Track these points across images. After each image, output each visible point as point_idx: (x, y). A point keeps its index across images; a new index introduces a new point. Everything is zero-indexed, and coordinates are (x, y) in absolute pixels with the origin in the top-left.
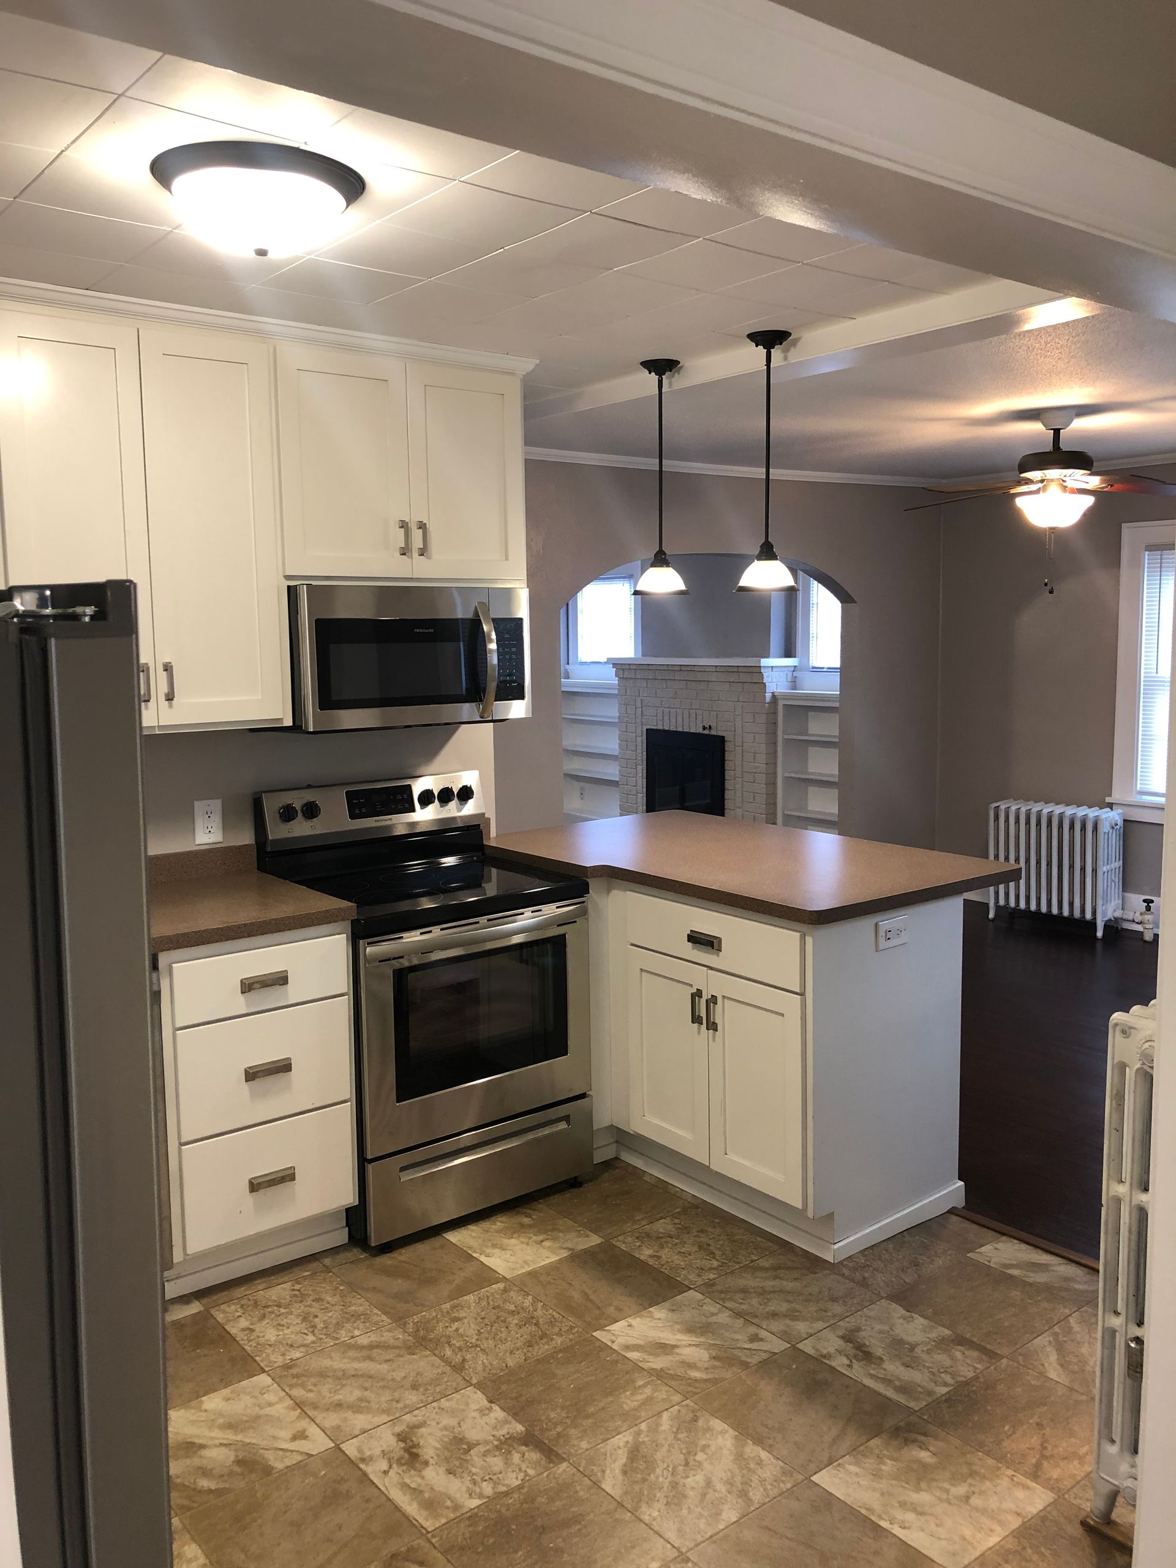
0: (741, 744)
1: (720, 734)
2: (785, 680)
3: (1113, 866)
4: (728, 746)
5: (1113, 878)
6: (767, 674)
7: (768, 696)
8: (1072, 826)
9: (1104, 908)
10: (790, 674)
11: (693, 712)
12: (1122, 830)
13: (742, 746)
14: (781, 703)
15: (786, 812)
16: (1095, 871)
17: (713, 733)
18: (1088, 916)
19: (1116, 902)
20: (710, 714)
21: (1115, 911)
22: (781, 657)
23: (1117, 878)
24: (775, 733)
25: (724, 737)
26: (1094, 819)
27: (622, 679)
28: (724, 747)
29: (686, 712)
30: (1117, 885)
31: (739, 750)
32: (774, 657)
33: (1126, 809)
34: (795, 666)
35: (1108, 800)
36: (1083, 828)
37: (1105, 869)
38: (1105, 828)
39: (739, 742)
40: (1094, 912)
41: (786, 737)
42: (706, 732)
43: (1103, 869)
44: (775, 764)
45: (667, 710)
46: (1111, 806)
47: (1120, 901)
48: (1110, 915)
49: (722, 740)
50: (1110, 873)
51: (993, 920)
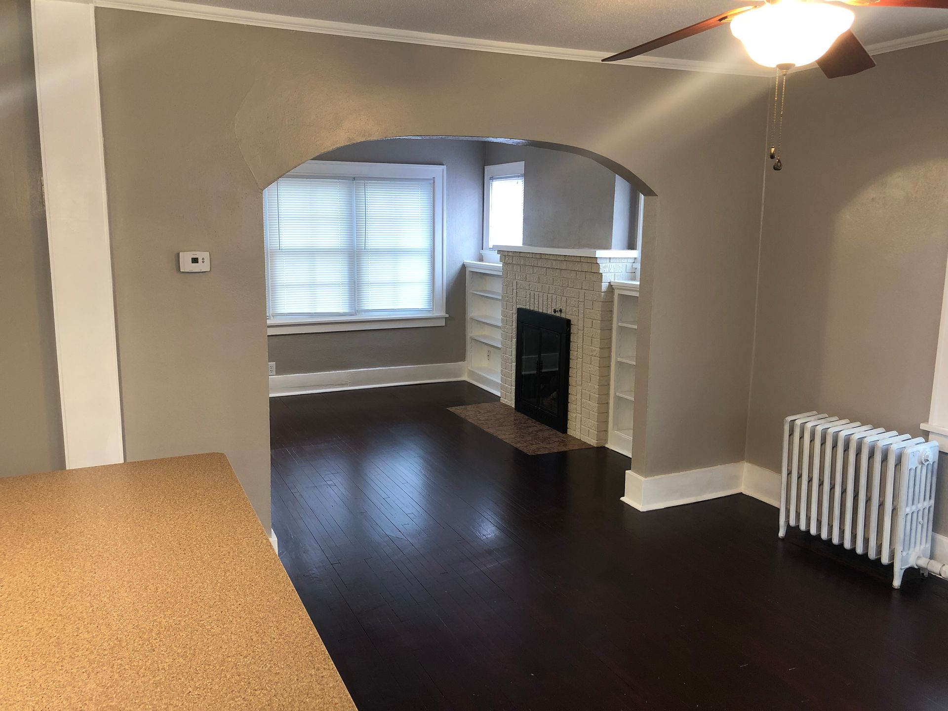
0: (582, 329)
1: (568, 317)
2: (624, 271)
3: (920, 506)
4: (573, 329)
5: (920, 519)
6: (604, 265)
7: (604, 286)
8: (871, 456)
9: (904, 554)
10: (629, 265)
11: (550, 295)
12: (936, 465)
13: (583, 330)
14: (617, 292)
15: (618, 394)
16: (894, 510)
17: (563, 316)
18: (885, 560)
19: (923, 547)
20: (561, 298)
21: (919, 557)
22: (623, 249)
23: (926, 522)
24: (611, 320)
25: (570, 320)
26: (898, 451)
27: (505, 264)
28: (570, 330)
29: (545, 295)
30: (925, 526)
31: (581, 333)
32: (616, 249)
33: (942, 438)
34: (635, 258)
35: (923, 426)
36: (885, 459)
37: (908, 510)
38: (910, 463)
39: (581, 325)
40: (892, 556)
41: (620, 324)
42: (558, 314)
43: (906, 509)
44: (610, 348)
45: (532, 293)
46: (926, 435)
47: (929, 545)
48: (912, 562)
49: (569, 321)
50: (915, 515)
51: (783, 539)
